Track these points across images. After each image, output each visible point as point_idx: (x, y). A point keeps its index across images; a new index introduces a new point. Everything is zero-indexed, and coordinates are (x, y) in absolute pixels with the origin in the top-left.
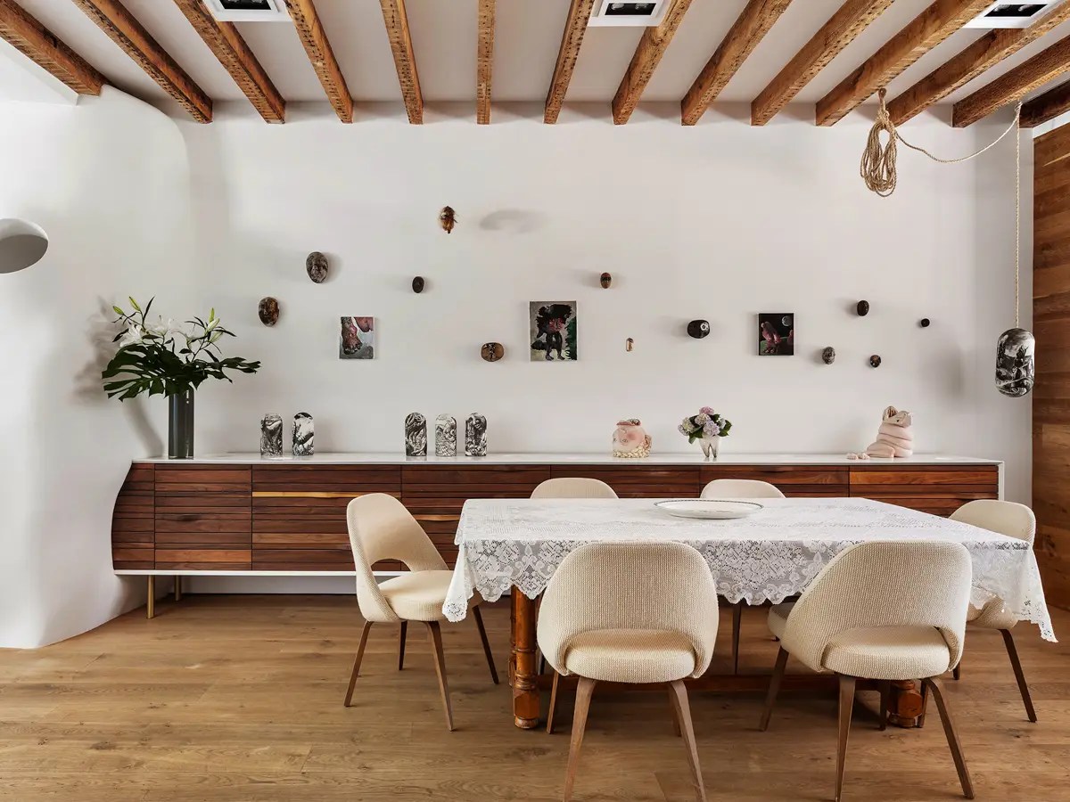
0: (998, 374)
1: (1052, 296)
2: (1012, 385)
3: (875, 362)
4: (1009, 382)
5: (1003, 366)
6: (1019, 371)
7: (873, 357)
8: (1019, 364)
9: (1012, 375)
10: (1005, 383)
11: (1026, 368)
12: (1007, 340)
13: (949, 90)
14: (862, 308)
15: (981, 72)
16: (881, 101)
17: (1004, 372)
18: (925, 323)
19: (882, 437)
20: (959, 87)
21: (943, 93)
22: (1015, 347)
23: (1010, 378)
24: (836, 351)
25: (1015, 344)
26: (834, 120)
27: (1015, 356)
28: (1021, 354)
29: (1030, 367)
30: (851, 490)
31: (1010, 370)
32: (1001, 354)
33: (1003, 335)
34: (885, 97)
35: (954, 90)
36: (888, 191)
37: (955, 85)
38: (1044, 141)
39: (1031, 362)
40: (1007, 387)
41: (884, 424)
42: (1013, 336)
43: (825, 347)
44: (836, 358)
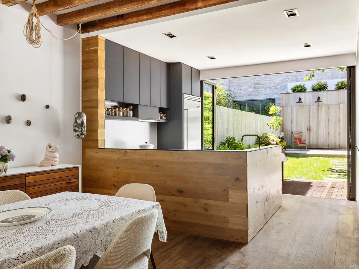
0: (75, 130)
1: (89, 100)
2: (80, 134)
3: (29, 123)
4: (79, 133)
5: (76, 126)
6: (82, 129)
7: (28, 121)
8: (82, 126)
9: (80, 130)
10: (77, 133)
11: (84, 127)
12: (78, 116)
13: (63, 8)
14: (23, 98)
15: (77, 6)
16: (34, 4)
17: (77, 129)
18: (48, 107)
19: (46, 157)
20: (67, 9)
21: (60, 9)
22: (81, 119)
23: (79, 131)
24: (12, 117)
25: (81, 118)
26: (11, 4)
27: (81, 123)
28: (83, 122)
29: (85, 127)
30: (27, 186)
31: (79, 128)
32: (76, 122)
33: (76, 114)
34: (35, 2)
35: (64, 9)
36: (38, 46)
37: (66, 8)
38: (86, 40)
39: (85, 125)
40: (78, 135)
41: (47, 151)
42: (80, 115)
43: (7, 115)
44: (12, 121)
